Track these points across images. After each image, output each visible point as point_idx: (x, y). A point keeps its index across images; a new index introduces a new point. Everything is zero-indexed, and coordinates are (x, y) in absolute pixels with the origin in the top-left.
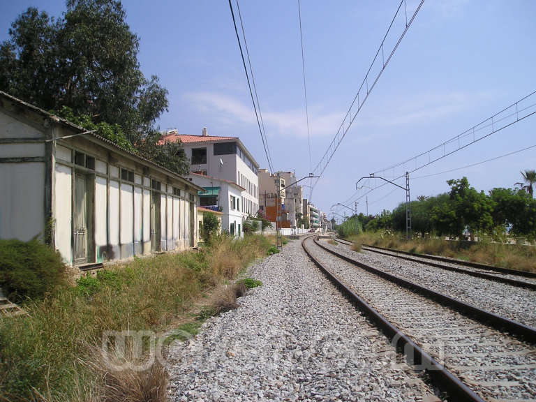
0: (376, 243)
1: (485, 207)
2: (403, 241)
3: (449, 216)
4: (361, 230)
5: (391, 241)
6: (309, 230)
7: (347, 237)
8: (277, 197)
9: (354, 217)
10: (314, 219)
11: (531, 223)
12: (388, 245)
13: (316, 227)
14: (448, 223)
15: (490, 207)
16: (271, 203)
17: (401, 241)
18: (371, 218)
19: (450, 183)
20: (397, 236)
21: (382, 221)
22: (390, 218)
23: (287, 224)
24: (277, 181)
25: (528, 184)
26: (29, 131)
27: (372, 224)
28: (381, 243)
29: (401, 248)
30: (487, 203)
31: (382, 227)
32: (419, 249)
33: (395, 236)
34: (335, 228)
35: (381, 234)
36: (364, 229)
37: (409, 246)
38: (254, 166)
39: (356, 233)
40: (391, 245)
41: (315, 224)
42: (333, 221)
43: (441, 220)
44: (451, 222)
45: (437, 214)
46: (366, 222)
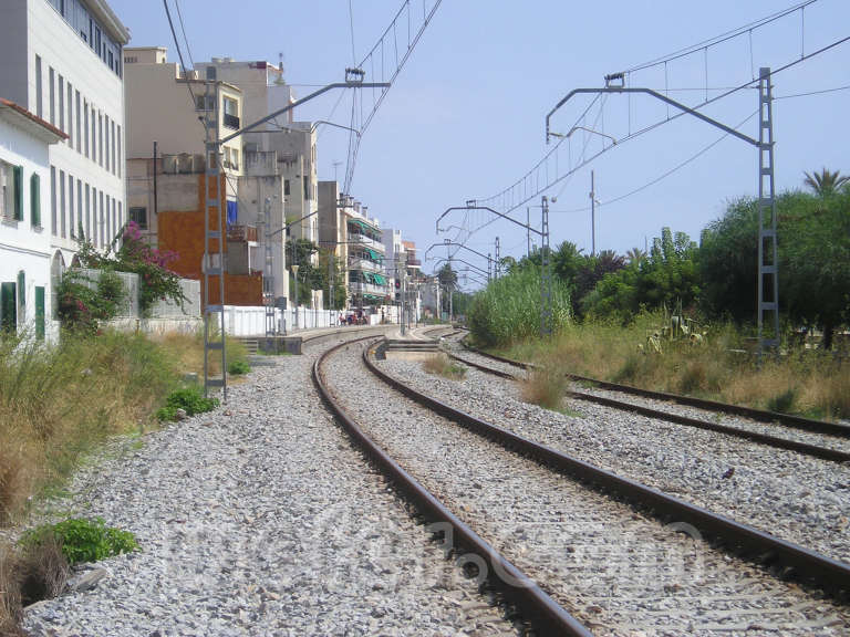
0: (629, 372)
2: (743, 362)
4: (564, 315)
6: (344, 313)
7: (506, 343)
8: (206, 172)
9: (537, 259)
10: (366, 265)
12: (677, 379)
13: (375, 303)
16: (181, 198)
17: (735, 362)
18: (608, 263)
20: (721, 342)
23: (248, 290)
24: (206, 103)
29: (736, 390)
31: (654, 304)
33: (708, 343)
34: (455, 306)
35: (650, 332)
36: (578, 313)
37: (768, 383)
39: (543, 328)
40: (692, 382)
42: (447, 276)
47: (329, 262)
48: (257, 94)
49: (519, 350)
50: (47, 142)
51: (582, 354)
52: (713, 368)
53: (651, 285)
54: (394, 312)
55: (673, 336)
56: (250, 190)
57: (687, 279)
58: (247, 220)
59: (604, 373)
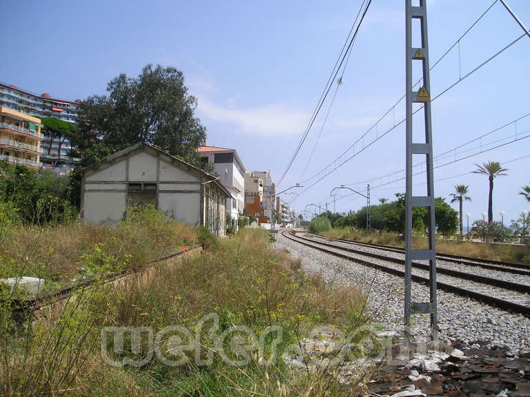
0: (344, 237)
1: (419, 213)
3: (395, 219)
4: (330, 226)
5: (355, 236)
6: (281, 225)
7: (318, 232)
8: (256, 196)
9: (323, 215)
11: (449, 225)
12: (352, 238)
13: (287, 223)
14: (394, 223)
15: (422, 213)
19: (397, 195)
20: (361, 232)
21: (349, 219)
22: (355, 218)
24: (256, 181)
25: (459, 195)
26: (193, 179)
27: (339, 222)
28: (348, 237)
29: (363, 240)
30: (421, 211)
31: (348, 224)
32: (374, 241)
33: (358, 232)
35: (347, 230)
36: (333, 226)
37: (368, 239)
38: (242, 171)
39: (325, 229)
40: (355, 239)
41: (285, 220)
43: (390, 221)
44: (396, 223)
45: (387, 216)
46: (335, 220)
47: (278, 214)
48: (265, 179)
49: (321, 233)
50: (237, 193)
51: (334, 234)
52: (359, 236)
53: (347, 221)
54: (290, 225)
55: (352, 231)
56: (265, 199)
57: (354, 220)
58: (264, 205)
59: (339, 237)
